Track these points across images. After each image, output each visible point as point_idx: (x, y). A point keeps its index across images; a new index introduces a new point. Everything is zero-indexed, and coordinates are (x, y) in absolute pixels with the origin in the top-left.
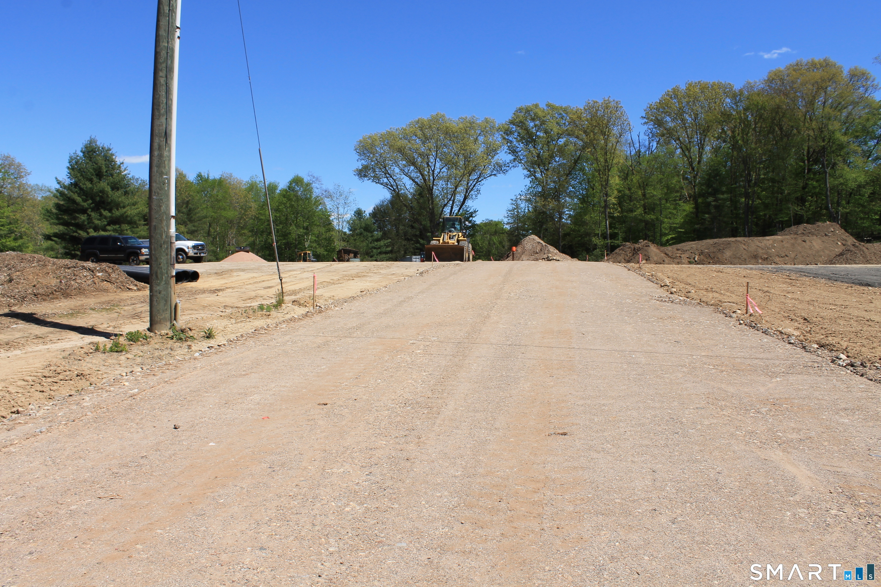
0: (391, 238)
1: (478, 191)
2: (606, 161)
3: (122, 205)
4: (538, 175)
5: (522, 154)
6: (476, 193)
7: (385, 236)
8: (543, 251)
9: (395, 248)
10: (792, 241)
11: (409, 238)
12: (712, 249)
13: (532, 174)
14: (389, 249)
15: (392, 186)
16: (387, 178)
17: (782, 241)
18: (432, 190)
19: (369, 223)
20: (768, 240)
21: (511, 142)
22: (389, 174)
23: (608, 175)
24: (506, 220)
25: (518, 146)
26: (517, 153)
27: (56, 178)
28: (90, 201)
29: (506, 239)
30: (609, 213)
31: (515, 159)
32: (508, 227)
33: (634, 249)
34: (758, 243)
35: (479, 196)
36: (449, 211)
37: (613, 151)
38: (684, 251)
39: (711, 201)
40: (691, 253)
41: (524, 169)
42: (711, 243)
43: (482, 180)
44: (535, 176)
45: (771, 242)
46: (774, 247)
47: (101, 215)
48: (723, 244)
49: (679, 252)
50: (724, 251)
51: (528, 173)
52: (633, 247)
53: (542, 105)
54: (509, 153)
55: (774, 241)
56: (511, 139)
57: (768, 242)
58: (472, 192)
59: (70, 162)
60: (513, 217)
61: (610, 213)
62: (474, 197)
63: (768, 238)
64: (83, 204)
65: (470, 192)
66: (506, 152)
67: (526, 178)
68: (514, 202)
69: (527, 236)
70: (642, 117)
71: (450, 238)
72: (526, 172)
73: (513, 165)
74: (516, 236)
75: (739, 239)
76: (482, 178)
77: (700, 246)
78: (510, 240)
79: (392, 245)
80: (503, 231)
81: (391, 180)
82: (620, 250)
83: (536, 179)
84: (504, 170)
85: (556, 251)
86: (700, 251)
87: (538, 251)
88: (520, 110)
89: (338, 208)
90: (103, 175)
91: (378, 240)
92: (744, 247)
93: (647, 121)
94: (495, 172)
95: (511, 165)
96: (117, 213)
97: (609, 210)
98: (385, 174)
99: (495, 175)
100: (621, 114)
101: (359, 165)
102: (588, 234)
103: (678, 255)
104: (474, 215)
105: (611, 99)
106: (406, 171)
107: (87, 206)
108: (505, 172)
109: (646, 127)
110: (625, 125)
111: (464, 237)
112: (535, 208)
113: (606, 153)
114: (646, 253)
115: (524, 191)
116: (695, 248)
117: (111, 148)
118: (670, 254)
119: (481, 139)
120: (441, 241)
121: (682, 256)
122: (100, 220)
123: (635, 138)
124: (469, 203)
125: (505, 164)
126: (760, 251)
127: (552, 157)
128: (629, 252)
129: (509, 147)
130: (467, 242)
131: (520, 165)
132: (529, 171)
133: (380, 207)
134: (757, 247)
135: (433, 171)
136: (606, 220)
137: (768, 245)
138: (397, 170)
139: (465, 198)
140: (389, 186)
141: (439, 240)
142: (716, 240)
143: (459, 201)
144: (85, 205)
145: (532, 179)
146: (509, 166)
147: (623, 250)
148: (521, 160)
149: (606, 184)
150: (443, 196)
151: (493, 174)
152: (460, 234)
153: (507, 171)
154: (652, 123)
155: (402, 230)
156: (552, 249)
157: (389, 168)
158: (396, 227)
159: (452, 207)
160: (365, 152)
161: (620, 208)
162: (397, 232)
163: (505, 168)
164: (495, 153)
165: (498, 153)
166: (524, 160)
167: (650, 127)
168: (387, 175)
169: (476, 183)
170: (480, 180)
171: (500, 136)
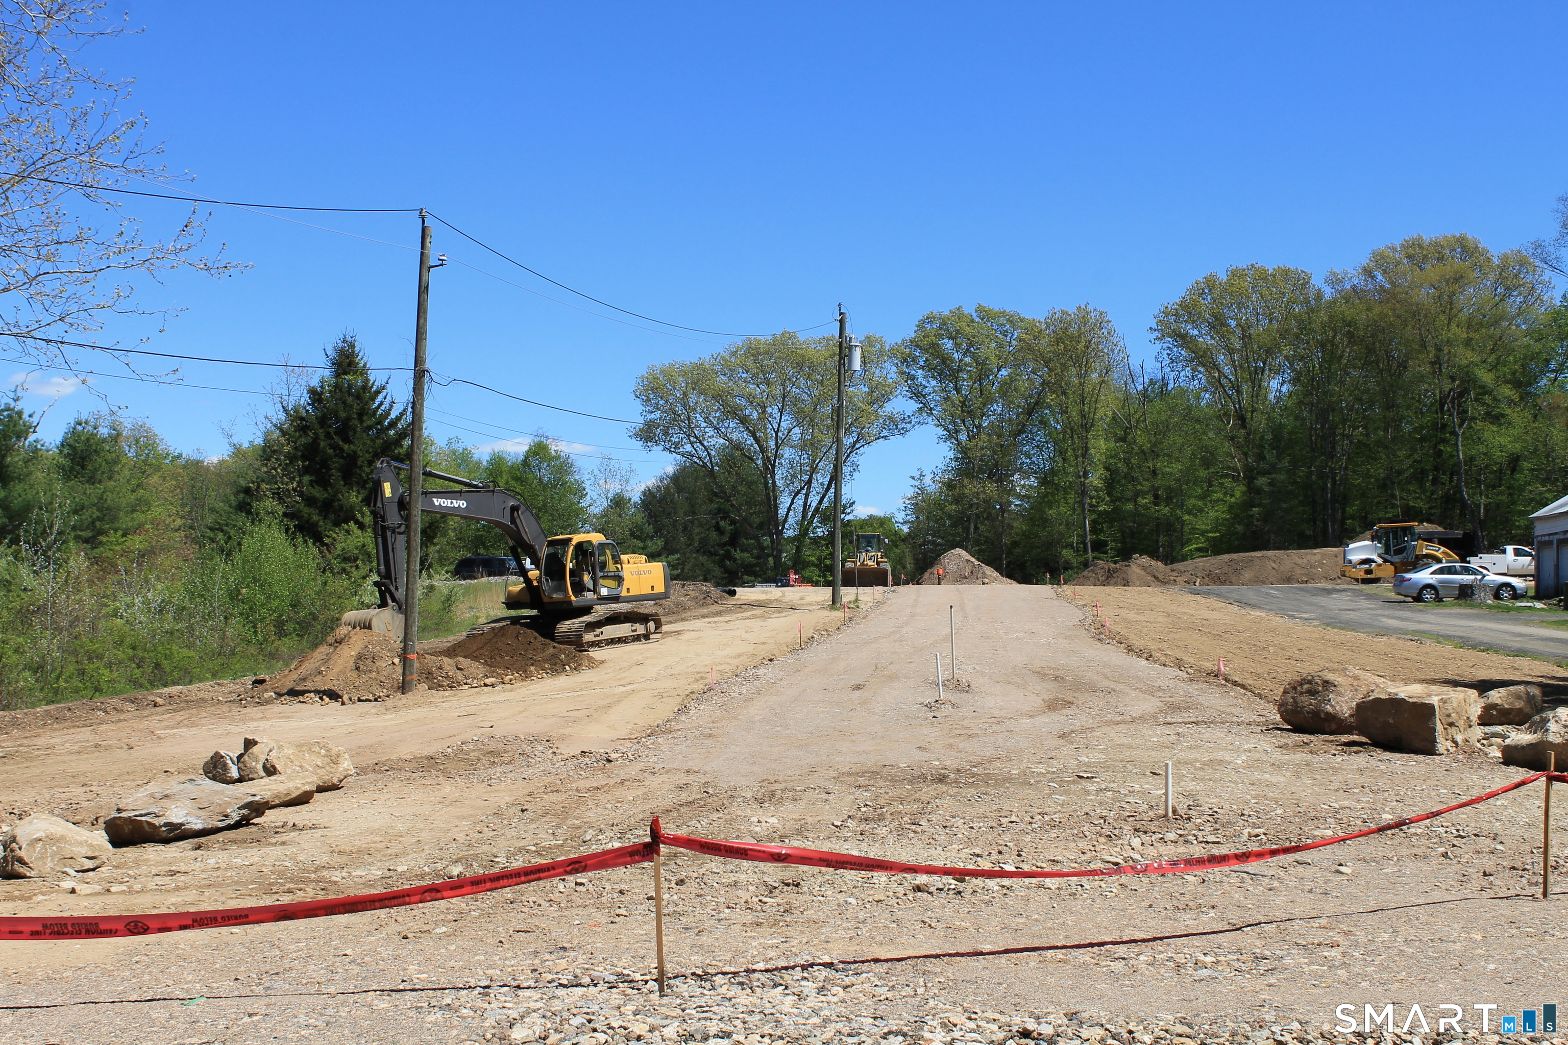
1: (856, 466)
2: (1083, 415)
4: (963, 437)
5: (934, 398)
6: (852, 468)
7: (667, 546)
8: (975, 574)
11: (712, 550)
12: (1226, 569)
13: (952, 434)
15: (700, 458)
16: (692, 444)
17: (1336, 556)
18: (773, 465)
19: (638, 523)
20: (1315, 554)
21: (913, 378)
22: (696, 437)
23: (1087, 438)
24: (900, 517)
25: (927, 384)
26: (924, 396)
30: (1088, 505)
31: (920, 409)
32: (905, 529)
33: (1109, 570)
34: (1297, 558)
35: (856, 474)
36: (801, 502)
37: (1095, 397)
38: (1181, 573)
39: (1263, 485)
40: (1191, 575)
41: (937, 427)
42: (1226, 560)
43: (863, 446)
44: (956, 439)
45: (1318, 557)
46: (1321, 565)
48: (1242, 561)
49: (1175, 574)
50: (1242, 572)
51: (945, 432)
52: (1106, 567)
53: (969, 309)
54: (911, 398)
55: (1324, 556)
56: (913, 372)
57: (1313, 557)
58: (846, 468)
61: (1091, 505)
63: (1315, 551)
65: (841, 468)
66: (905, 396)
67: (942, 443)
68: (917, 483)
69: (948, 549)
70: (1151, 328)
71: (868, 560)
72: (940, 431)
73: (918, 420)
75: (1270, 553)
76: (862, 443)
77: (1209, 565)
80: (898, 539)
81: (700, 448)
83: (959, 443)
84: (903, 429)
85: (996, 574)
86: (1207, 573)
87: (966, 574)
88: (930, 319)
92: (1273, 565)
93: (1160, 335)
94: (885, 433)
95: (914, 420)
97: (1089, 501)
98: (689, 437)
99: (885, 437)
100: (1108, 333)
101: (639, 422)
102: (1053, 544)
103: (1172, 578)
104: (848, 511)
105: (1090, 308)
108: (904, 432)
109: (1158, 346)
110: (1116, 351)
111: (883, 558)
113: (1083, 401)
114: (1125, 576)
118: (1161, 577)
120: (858, 564)
121: (1178, 579)
123: (1137, 369)
125: (904, 419)
126: (1298, 571)
129: (910, 387)
130: (888, 564)
131: (930, 419)
132: (946, 429)
134: (1294, 565)
135: (776, 433)
136: (1085, 519)
137: (1313, 561)
140: (691, 457)
141: (855, 562)
142: (1235, 556)
145: (952, 443)
146: (910, 422)
148: (931, 409)
149: (1084, 456)
150: (794, 476)
151: (882, 435)
152: (879, 554)
153: (907, 431)
154: (1169, 339)
155: (698, 534)
156: (989, 570)
157: (697, 426)
158: (685, 528)
159: (807, 495)
160: (652, 396)
161: (1109, 496)
162: (689, 539)
163: (903, 425)
164: (885, 398)
165: (889, 400)
166: (939, 409)
167: (1165, 345)
168: (692, 439)
169: (851, 452)
170: (857, 446)
171: (894, 369)
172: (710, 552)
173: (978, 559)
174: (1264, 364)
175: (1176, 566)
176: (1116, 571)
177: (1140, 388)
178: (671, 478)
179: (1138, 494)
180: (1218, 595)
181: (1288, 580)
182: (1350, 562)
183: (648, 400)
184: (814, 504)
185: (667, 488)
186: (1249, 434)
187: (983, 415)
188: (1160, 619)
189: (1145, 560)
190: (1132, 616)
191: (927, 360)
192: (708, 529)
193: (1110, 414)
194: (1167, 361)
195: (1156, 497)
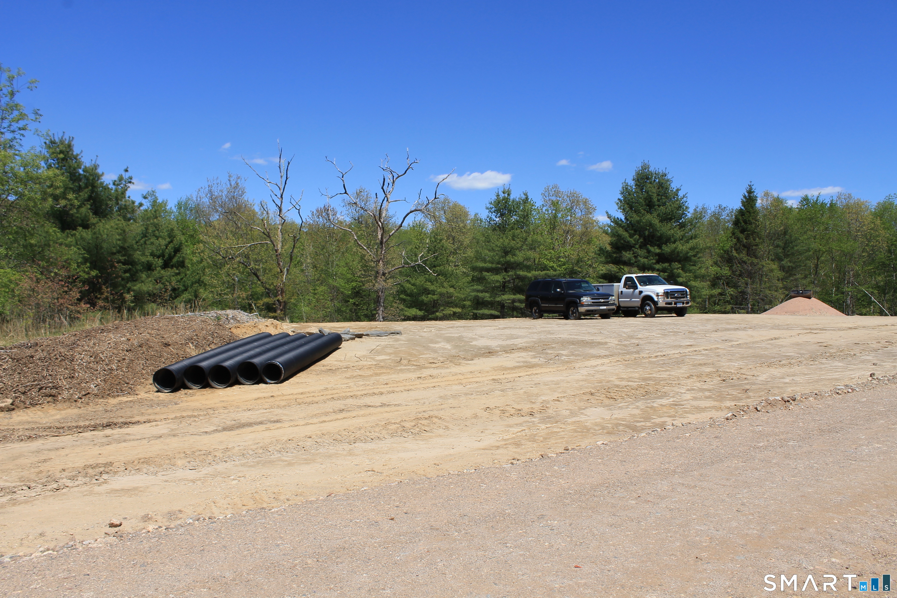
3: (672, 239)
27: (607, 213)
28: (637, 237)
47: (649, 252)
59: (622, 193)
64: (629, 239)
90: (654, 206)
96: (667, 249)
107: (633, 242)
117: (667, 172)
122: (647, 258)
144: (632, 241)
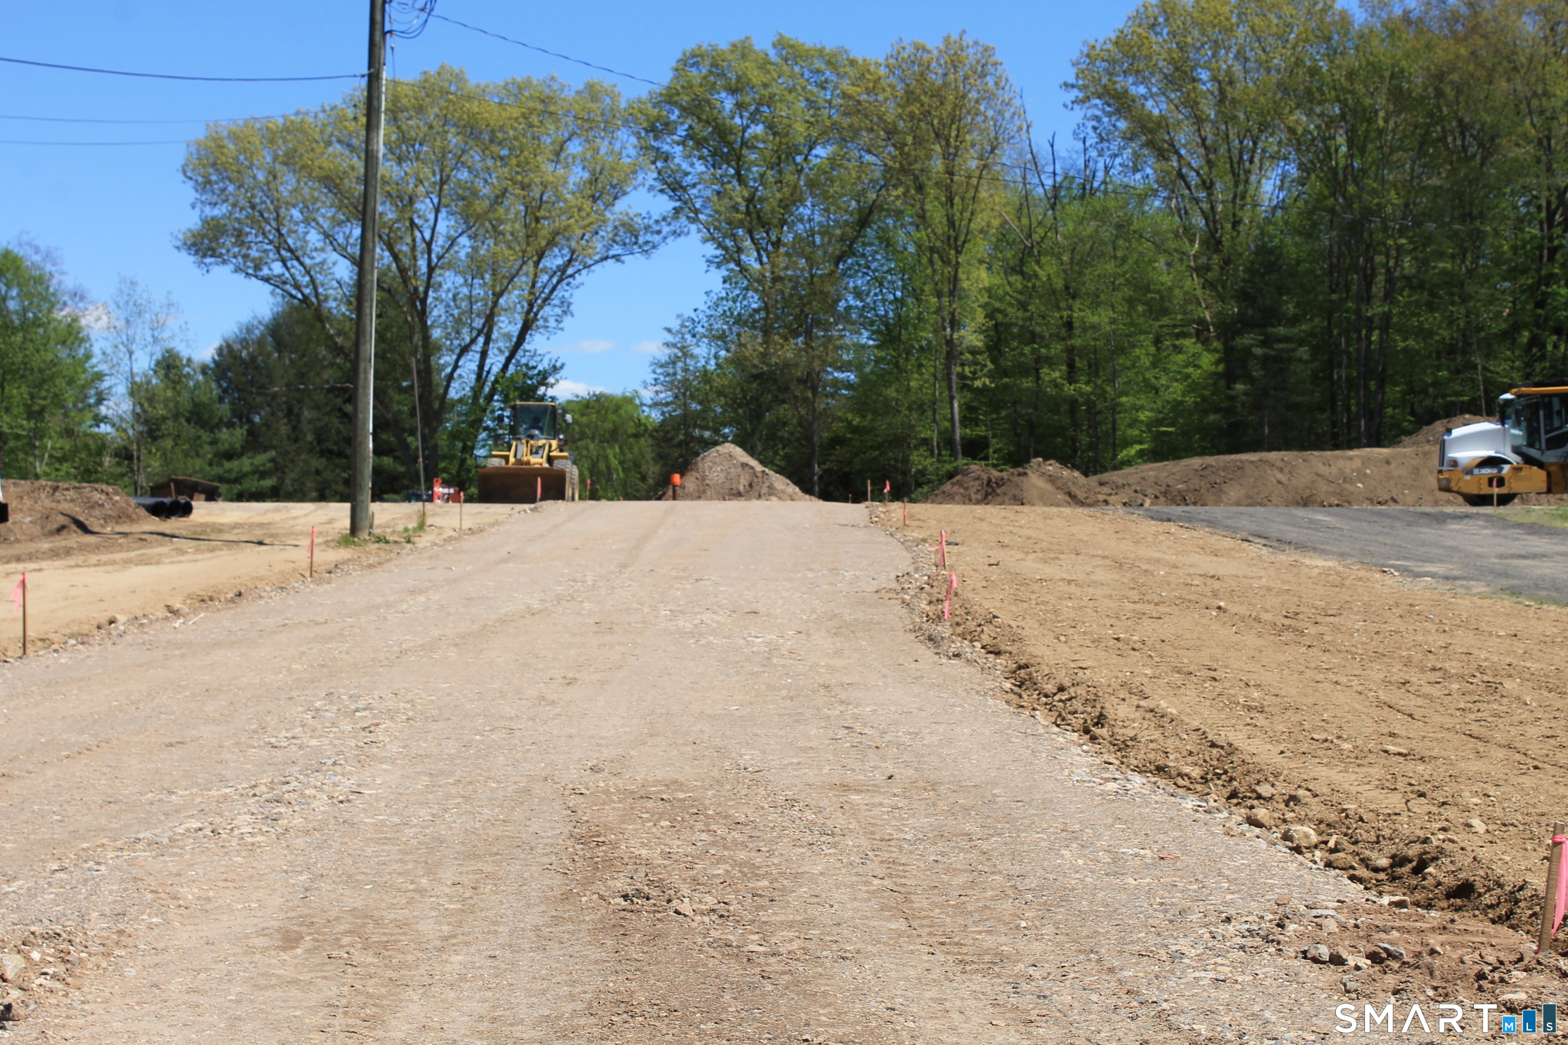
0: (275, 448)
1: (566, 308)
2: (951, 223)
4: (750, 259)
5: (701, 193)
6: (558, 311)
7: (254, 442)
8: (756, 488)
9: (288, 481)
10: (1416, 462)
12: (1195, 482)
13: (732, 255)
14: (268, 483)
15: (297, 287)
16: (284, 262)
17: (1388, 462)
18: (424, 301)
19: (204, 399)
20: (1351, 459)
21: (667, 158)
22: (290, 250)
23: (958, 263)
24: (647, 395)
25: (689, 169)
26: (684, 189)
29: (649, 454)
30: (958, 374)
31: (677, 211)
32: (656, 416)
33: (989, 481)
34: (1320, 465)
35: (567, 320)
36: (474, 366)
37: (971, 193)
38: (1118, 488)
39: (1251, 346)
40: (1136, 491)
41: (705, 241)
42: (1196, 467)
43: (579, 271)
44: (738, 263)
45: (1357, 463)
46: (1362, 477)
48: (1225, 469)
49: (1106, 490)
50: (1225, 488)
51: (719, 252)
52: (985, 476)
54: (662, 191)
55: (1366, 462)
56: (666, 148)
57: (1348, 463)
58: (547, 310)
60: (670, 386)
61: (962, 376)
62: (552, 323)
63: (1351, 453)
65: (541, 307)
66: (651, 188)
67: (713, 268)
68: (675, 341)
69: (716, 443)
70: (1066, 84)
71: (531, 453)
72: (711, 250)
73: (672, 228)
74: (680, 445)
75: (1273, 456)
76: (577, 265)
77: (1165, 474)
78: (661, 457)
79: (278, 468)
80: (641, 430)
81: (297, 270)
82: (953, 484)
83: (743, 269)
84: (647, 242)
85: (793, 489)
86: (1163, 489)
87: (741, 488)
88: (694, 58)
89: (131, 353)
91: (229, 455)
92: (1279, 476)
93: (1081, 95)
94: (616, 250)
95: (666, 229)
97: (959, 369)
98: (278, 249)
99: (617, 258)
100: (998, 83)
101: (192, 221)
102: (899, 441)
103: (1101, 497)
104: (551, 380)
105: (966, 39)
106: (341, 239)
108: (648, 249)
109: (1078, 113)
110: (1008, 116)
111: (561, 451)
112: (738, 362)
113: (950, 200)
114: (1017, 492)
115: (704, 308)
116: (1152, 479)
118: (1081, 495)
119: (574, 148)
120: (512, 460)
121: (1111, 499)
123: (1043, 150)
124: (536, 342)
125: (647, 228)
126: (1323, 488)
127: (789, 203)
128: (974, 490)
129: (659, 173)
130: (569, 462)
131: (693, 227)
132: (720, 246)
133: (237, 347)
134: (1316, 477)
135: (429, 244)
136: (952, 398)
137: (1348, 471)
138: (314, 238)
139: (527, 327)
140: (288, 287)
141: (506, 458)
142: (1210, 460)
143: (508, 336)
145: (731, 270)
146: (659, 232)
147: (961, 486)
148: (697, 212)
149: (952, 293)
150: (458, 321)
151: (611, 253)
152: (554, 443)
153: (654, 247)
154: (1097, 101)
155: (310, 421)
156: (780, 482)
157: (290, 231)
158: (290, 412)
159: (484, 354)
160: (214, 178)
161: (992, 362)
162: (294, 428)
163: (649, 237)
164: (618, 191)
165: (625, 193)
166: (708, 211)
167: (1090, 113)
168: (283, 252)
169: (559, 282)
170: (570, 271)
171: (633, 140)
172: (331, 452)
173: (762, 462)
174: (1255, 143)
175: (1105, 476)
176: (1000, 483)
177: (1049, 182)
178: (267, 327)
179: (1040, 361)
180: (1211, 523)
181: (1305, 502)
182: (1455, 463)
183: (208, 182)
184: (496, 369)
185: (260, 342)
186: (1227, 262)
187: (783, 222)
188: (1101, 575)
189: (1052, 467)
190: (1031, 566)
191: (691, 127)
192: (328, 414)
193: (996, 223)
194: (1092, 139)
195: (1071, 366)
